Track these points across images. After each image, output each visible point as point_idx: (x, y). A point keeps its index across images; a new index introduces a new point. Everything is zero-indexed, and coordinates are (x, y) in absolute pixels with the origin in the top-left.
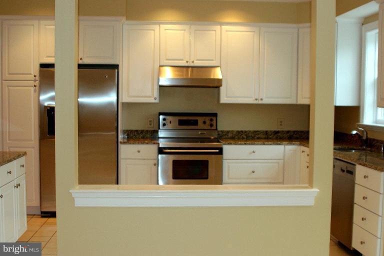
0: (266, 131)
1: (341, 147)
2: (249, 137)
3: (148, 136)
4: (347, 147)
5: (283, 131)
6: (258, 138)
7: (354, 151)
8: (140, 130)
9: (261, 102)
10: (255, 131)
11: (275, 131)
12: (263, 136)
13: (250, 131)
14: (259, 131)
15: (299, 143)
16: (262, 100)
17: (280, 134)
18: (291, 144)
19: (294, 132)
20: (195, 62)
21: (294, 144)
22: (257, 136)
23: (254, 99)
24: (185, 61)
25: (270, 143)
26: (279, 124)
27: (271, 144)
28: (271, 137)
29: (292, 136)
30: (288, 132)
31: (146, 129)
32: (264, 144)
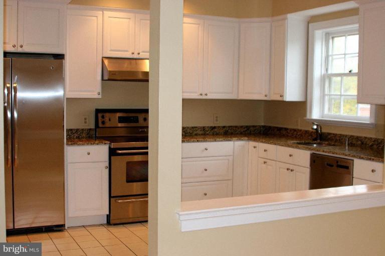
0: (204, 127)
1: (299, 142)
2: (187, 133)
3: (84, 135)
4: (304, 142)
5: (219, 127)
6: (196, 135)
7: (315, 145)
8: (74, 129)
9: (204, 97)
10: (193, 127)
11: (211, 127)
12: (201, 133)
13: (188, 128)
14: (196, 127)
15: (247, 138)
16: (206, 95)
17: (216, 130)
18: (240, 140)
19: (229, 127)
20: (141, 53)
21: (242, 140)
22: (195, 132)
23: (199, 94)
24: (131, 53)
25: (221, 139)
26: (215, 119)
27: (222, 141)
28: (207, 133)
29: (227, 131)
30: (224, 127)
31: (81, 127)
32: (215, 141)
